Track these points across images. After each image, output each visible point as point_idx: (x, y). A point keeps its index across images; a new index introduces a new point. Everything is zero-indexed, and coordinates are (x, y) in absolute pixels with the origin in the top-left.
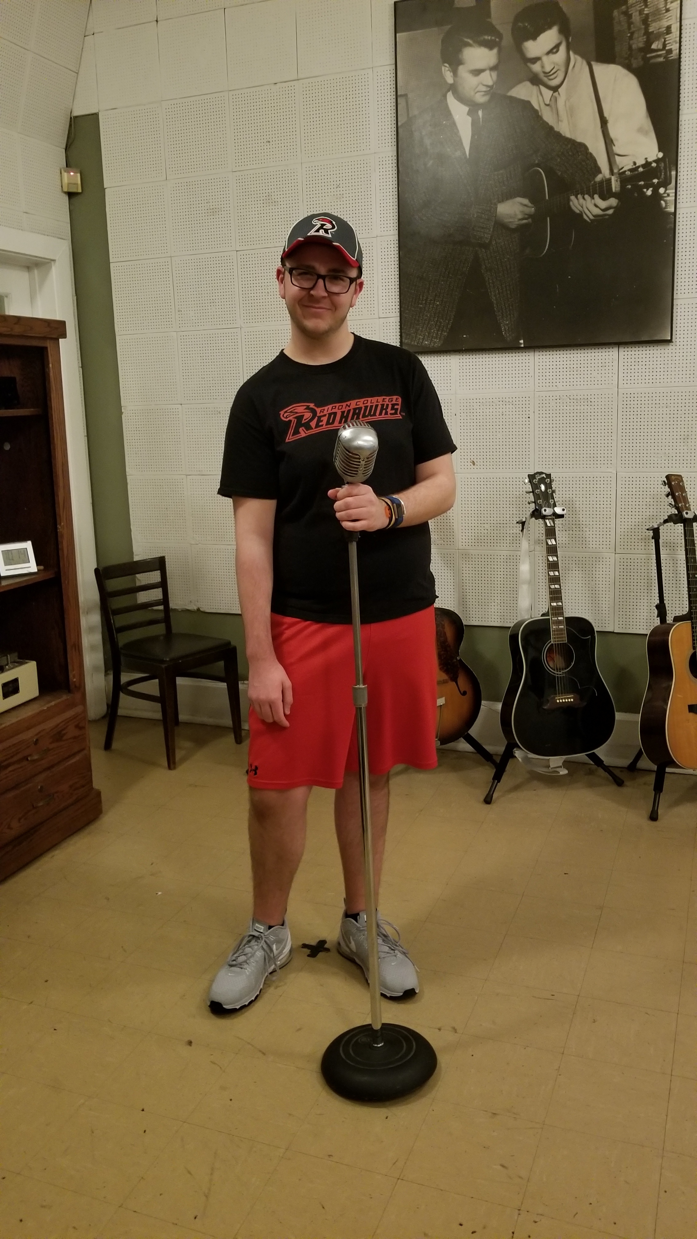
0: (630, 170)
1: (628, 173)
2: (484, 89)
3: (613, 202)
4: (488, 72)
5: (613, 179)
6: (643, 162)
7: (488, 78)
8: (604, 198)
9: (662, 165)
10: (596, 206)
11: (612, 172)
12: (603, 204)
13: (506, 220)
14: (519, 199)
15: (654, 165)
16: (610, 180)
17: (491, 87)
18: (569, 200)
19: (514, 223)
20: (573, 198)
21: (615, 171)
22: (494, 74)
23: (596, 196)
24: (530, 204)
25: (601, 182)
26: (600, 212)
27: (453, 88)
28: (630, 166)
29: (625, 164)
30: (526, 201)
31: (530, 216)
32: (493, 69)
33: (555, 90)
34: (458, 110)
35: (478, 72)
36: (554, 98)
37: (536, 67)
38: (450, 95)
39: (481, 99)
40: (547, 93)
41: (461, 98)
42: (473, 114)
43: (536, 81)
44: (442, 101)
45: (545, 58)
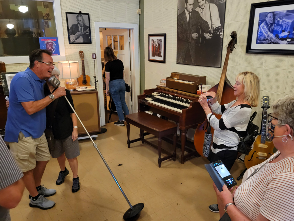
0: (215, 28)
1: (215, 29)
2: (191, 8)
3: (212, 35)
4: (192, 5)
5: (212, 30)
6: (217, 27)
7: (192, 6)
8: (210, 34)
9: (221, 27)
10: (209, 36)
11: (212, 29)
12: (210, 35)
13: (194, 38)
14: (196, 33)
15: (219, 27)
16: (211, 30)
17: (192, 8)
18: (204, 34)
19: (195, 38)
20: (205, 34)
21: (212, 28)
22: (193, 5)
23: (209, 34)
24: (197, 35)
25: (210, 30)
26: (209, 37)
27: (186, 8)
28: (215, 27)
29: (214, 27)
30: (197, 34)
31: (198, 37)
32: (193, 4)
33: (203, 9)
34: (187, 13)
35: (190, 5)
36: (203, 11)
37: (200, 4)
38: (186, 10)
39: (191, 11)
40: (201, 10)
41: (187, 10)
42: (189, 14)
43: (200, 7)
44: (185, 11)
45: (201, 2)
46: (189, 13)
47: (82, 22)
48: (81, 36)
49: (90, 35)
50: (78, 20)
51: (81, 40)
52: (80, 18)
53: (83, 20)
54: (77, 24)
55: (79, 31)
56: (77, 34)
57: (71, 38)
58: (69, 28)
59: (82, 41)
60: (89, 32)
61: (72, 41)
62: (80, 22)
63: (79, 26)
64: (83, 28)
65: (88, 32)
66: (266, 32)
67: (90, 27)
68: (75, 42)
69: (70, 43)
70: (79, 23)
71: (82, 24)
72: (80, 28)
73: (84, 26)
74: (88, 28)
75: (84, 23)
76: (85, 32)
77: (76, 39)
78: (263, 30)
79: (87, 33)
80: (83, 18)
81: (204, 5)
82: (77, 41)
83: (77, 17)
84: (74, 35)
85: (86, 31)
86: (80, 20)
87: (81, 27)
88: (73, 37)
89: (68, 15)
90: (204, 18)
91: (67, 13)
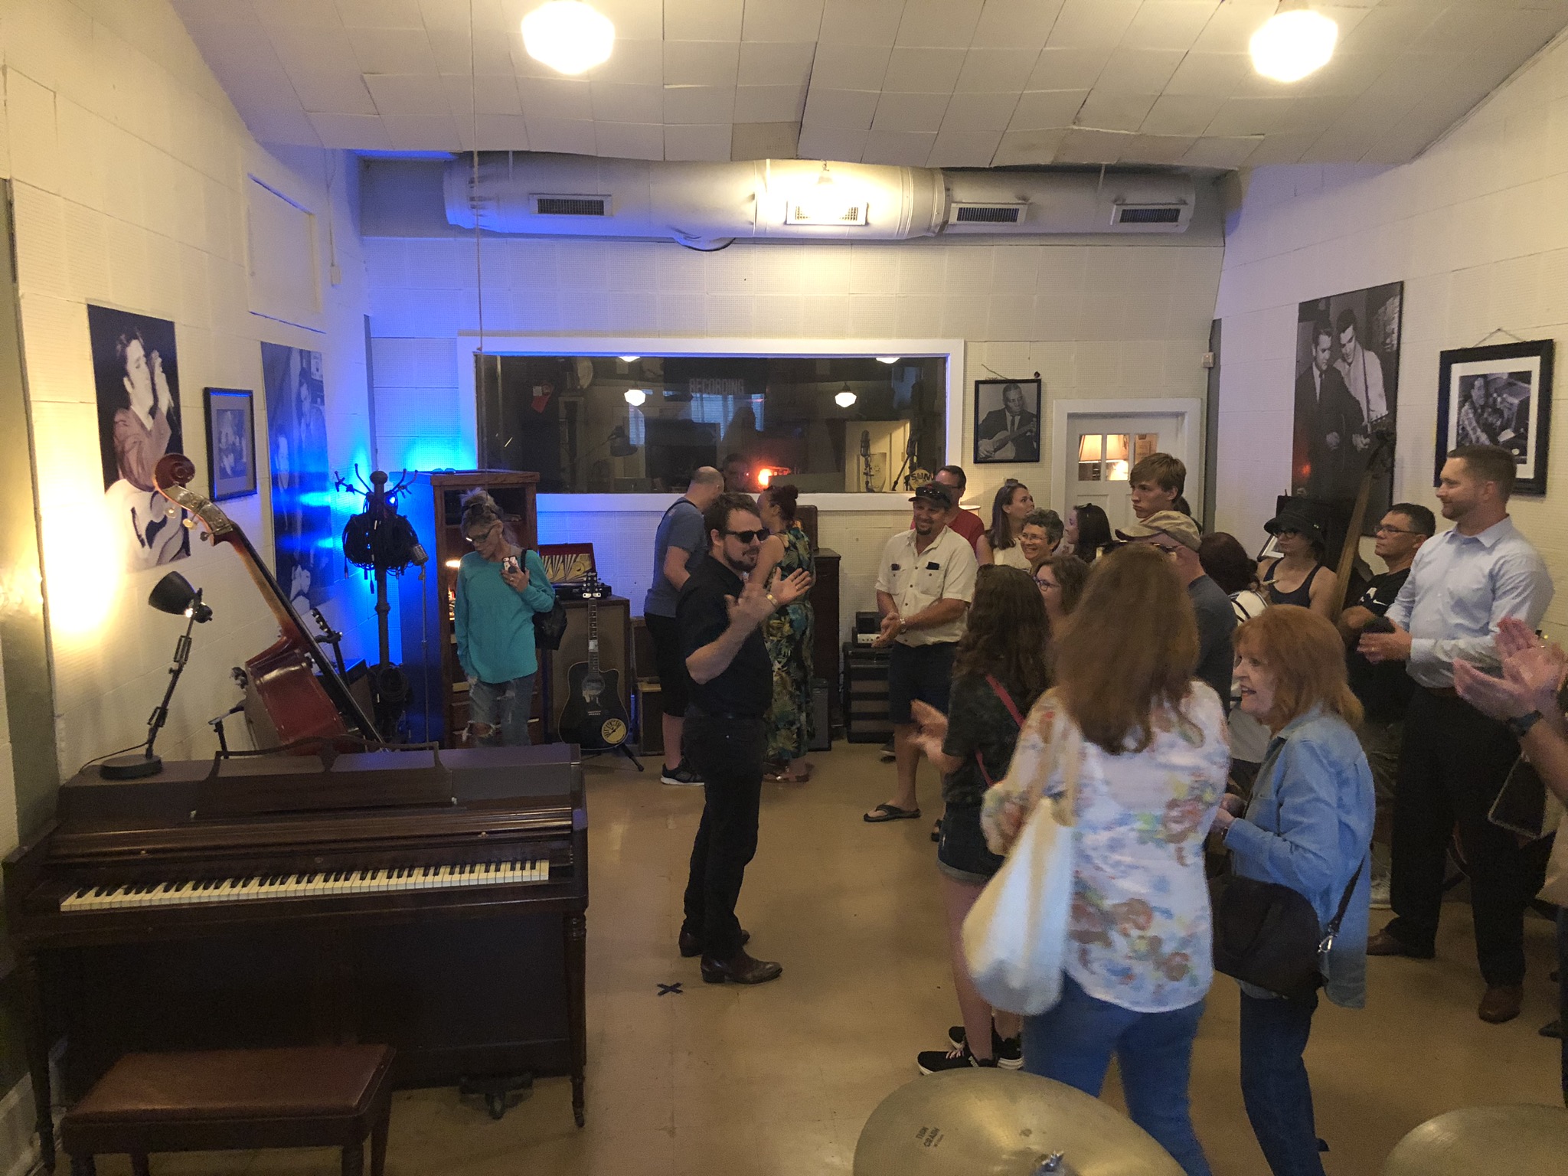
0: (1375, 420)
1: (1374, 422)
2: (1326, 362)
4: (1327, 350)
5: (1369, 425)
6: (1381, 417)
7: (1327, 355)
8: (1365, 437)
10: (1362, 442)
11: (1368, 422)
12: (1365, 441)
13: (1330, 446)
14: (1334, 433)
16: (1367, 425)
17: (1327, 359)
19: (1332, 448)
20: (1353, 435)
22: (1329, 353)
23: (1362, 436)
24: (1338, 438)
25: (1364, 427)
26: (1364, 447)
27: (1315, 359)
28: (1375, 418)
29: (1373, 417)
30: (1337, 435)
31: (1338, 445)
32: (1329, 349)
33: (1350, 364)
34: (1316, 373)
35: (1324, 351)
36: (1349, 371)
37: (1343, 350)
38: (1314, 364)
39: (1324, 367)
40: (1346, 365)
41: (1317, 365)
42: (1321, 376)
43: (1344, 360)
44: (1311, 368)
45: (1347, 345)
46: (1322, 372)
47: (1017, 402)
48: (1010, 443)
49: (1037, 437)
50: (1006, 400)
51: (1009, 451)
52: (1013, 394)
53: (1021, 398)
54: (1003, 410)
55: (1006, 429)
56: (1000, 435)
57: (981, 449)
58: (980, 422)
59: (1011, 455)
60: (1034, 430)
61: (982, 454)
62: (1011, 404)
63: (1008, 414)
64: (1017, 418)
65: (1031, 431)
66: (1474, 429)
67: (1038, 417)
68: (991, 457)
69: (976, 461)
70: (1007, 407)
71: (1016, 409)
72: (1009, 418)
73: (1023, 413)
74: (1035, 419)
75: (1021, 408)
76: (1022, 431)
77: (995, 451)
78: (1466, 422)
79: (1028, 434)
80: (1021, 392)
81: (1352, 356)
82: (998, 455)
83: (1005, 390)
84: (989, 439)
85: (1026, 428)
86: (1013, 400)
87: (1013, 417)
88: (986, 445)
89: (981, 386)
90: (1352, 390)
91: (978, 383)
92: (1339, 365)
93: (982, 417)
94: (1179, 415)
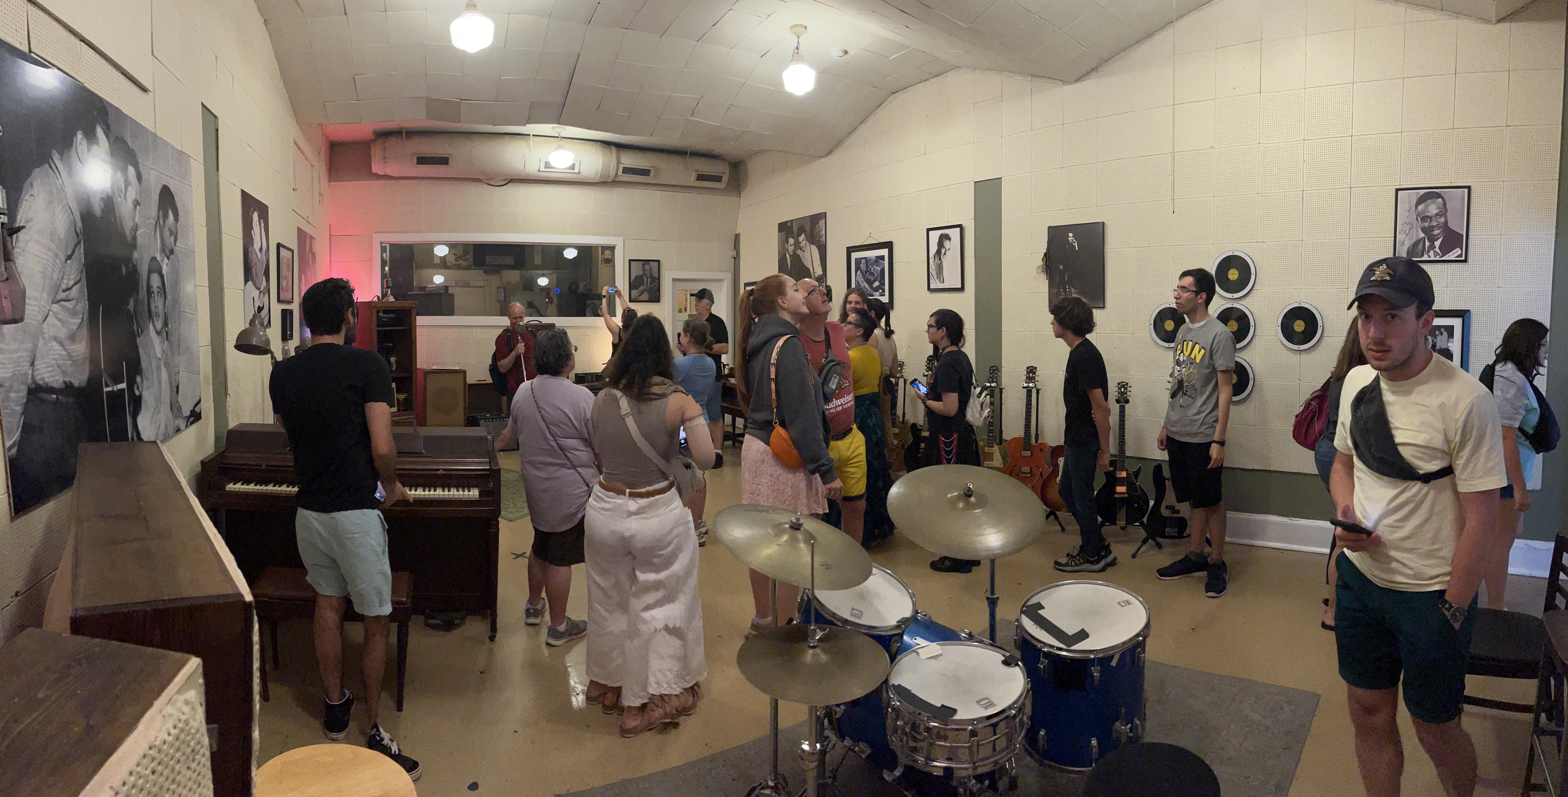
17: (793, 250)
32: (793, 245)
33: (804, 251)
34: (788, 256)
35: (791, 245)
36: (804, 254)
37: (800, 245)
38: (786, 252)
39: (792, 253)
40: (802, 252)
41: (788, 253)
42: (790, 257)
43: (801, 249)
45: (802, 243)
47: (649, 271)
48: (646, 291)
49: (659, 290)
50: (644, 270)
51: (645, 296)
52: (647, 267)
53: (651, 269)
54: (642, 275)
55: (644, 285)
56: (642, 288)
57: (632, 294)
58: (632, 281)
59: (647, 298)
60: (657, 286)
61: (633, 297)
62: (646, 272)
63: (645, 277)
64: (649, 280)
66: (862, 282)
67: (659, 279)
68: (637, 299)
69: (630, 301)
70: (645, 274)
71: (648, 275)
72: (645, 280)
73: (652, 276)
74: (657, 281)
75: (651, 274)
76: (652, 286)
77: (640, 295)
78: (859, 279)
79: (655, 288)
80: (650, 267)
81: (804, 247)
82: (641, 298)
83: (644, 265)
84: (637, 289)
85: (654, 285)
86: (647, 270)
88: (635, 293)
89: (632, 262)
90: (805, 264)
91: (630, 261)
92: (799, 252)
93: (633, 278)
94: (721, 280)
